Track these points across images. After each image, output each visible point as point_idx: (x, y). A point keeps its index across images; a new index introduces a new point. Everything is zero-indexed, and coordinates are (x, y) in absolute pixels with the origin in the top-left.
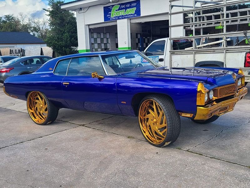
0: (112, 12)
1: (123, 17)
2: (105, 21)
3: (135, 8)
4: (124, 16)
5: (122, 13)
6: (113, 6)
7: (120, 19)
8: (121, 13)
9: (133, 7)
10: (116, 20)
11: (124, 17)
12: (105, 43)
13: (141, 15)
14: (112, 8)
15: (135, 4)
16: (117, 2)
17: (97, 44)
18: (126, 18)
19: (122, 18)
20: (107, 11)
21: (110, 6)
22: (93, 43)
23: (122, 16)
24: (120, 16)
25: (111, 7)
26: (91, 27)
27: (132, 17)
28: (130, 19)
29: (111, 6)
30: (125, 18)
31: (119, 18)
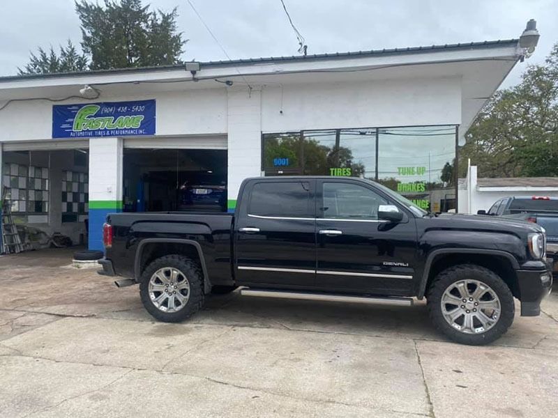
0: (76, 120)
1: (106, 133)
2: (54, 136)
3: (142, 118)
4: (110, 130)
5: (104, 123)
6: (80, 106)
7: (100, 136)
8: (102, 123)
9: (136, 113)
10: (87, 138)
11: (110, 133)
12: (38, 190)
13: (158, 133)
14: (78, 110)
15: (142, 108)
16: (92, 99)
17: (18, 190)
18: (116, 135)
19: (106, 136)
20: (63, 115)
21: (71, 106)
22: (8, 186)
23: (106, 130)
24: (99, 130)
25: (74, 108)
26: (8, 148)
27: (133, 134)
28: (124, 140)
29: (75, 105)
30: (111, 135)
31: (95, 134)
